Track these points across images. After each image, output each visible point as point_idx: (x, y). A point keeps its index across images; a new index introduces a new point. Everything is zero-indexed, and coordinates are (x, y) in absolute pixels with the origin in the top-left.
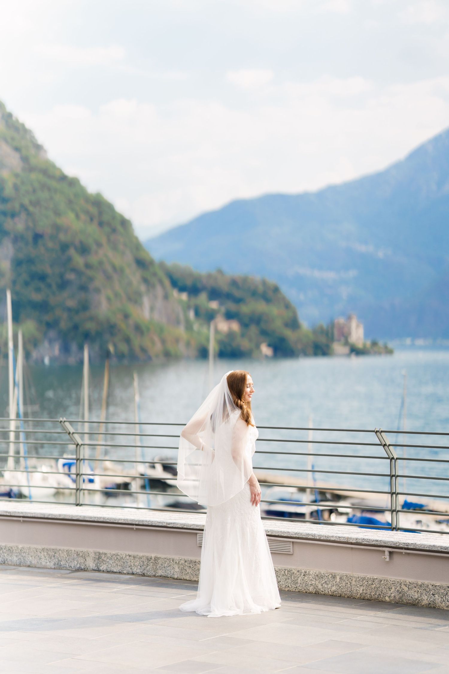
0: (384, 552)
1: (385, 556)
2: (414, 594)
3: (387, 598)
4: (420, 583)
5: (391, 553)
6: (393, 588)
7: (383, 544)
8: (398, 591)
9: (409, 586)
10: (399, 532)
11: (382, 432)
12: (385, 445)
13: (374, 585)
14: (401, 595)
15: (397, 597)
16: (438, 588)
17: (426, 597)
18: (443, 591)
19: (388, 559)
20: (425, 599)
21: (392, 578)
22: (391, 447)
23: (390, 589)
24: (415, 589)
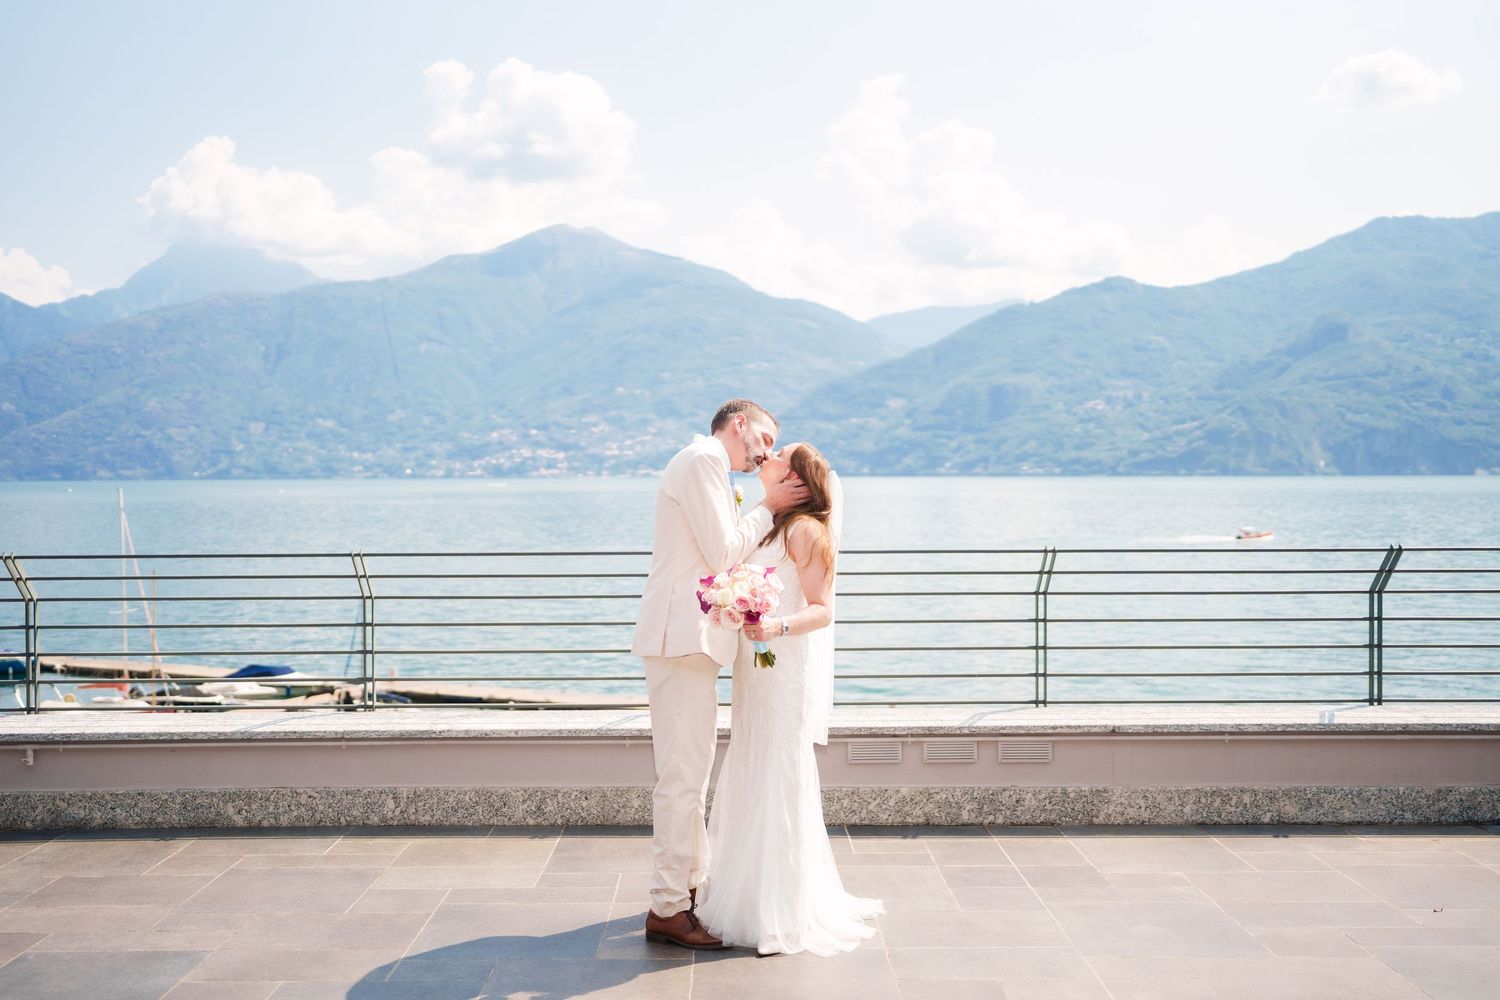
0: (25, 751)
1: (26, 757)
2: (78, 812)
3: (28, 824)
4: (89, 794)
5: (35, 751)
6: (41, 807)
7: (22, 739)
8: (49, 810)
9: (70, 800)
10: (41, 715)
11: (16, 558)
12: (20, 579)
13: (5, 806)
14: (54, 816)
15: (48, 821)
16: (122, 797)
17: (100, 814)
18: (129, 801)
19: (31, 763)
20: (98, 817)
21: (37, 790)
22: (28, 582)
23: (34, 809)
24: (81, 804)
